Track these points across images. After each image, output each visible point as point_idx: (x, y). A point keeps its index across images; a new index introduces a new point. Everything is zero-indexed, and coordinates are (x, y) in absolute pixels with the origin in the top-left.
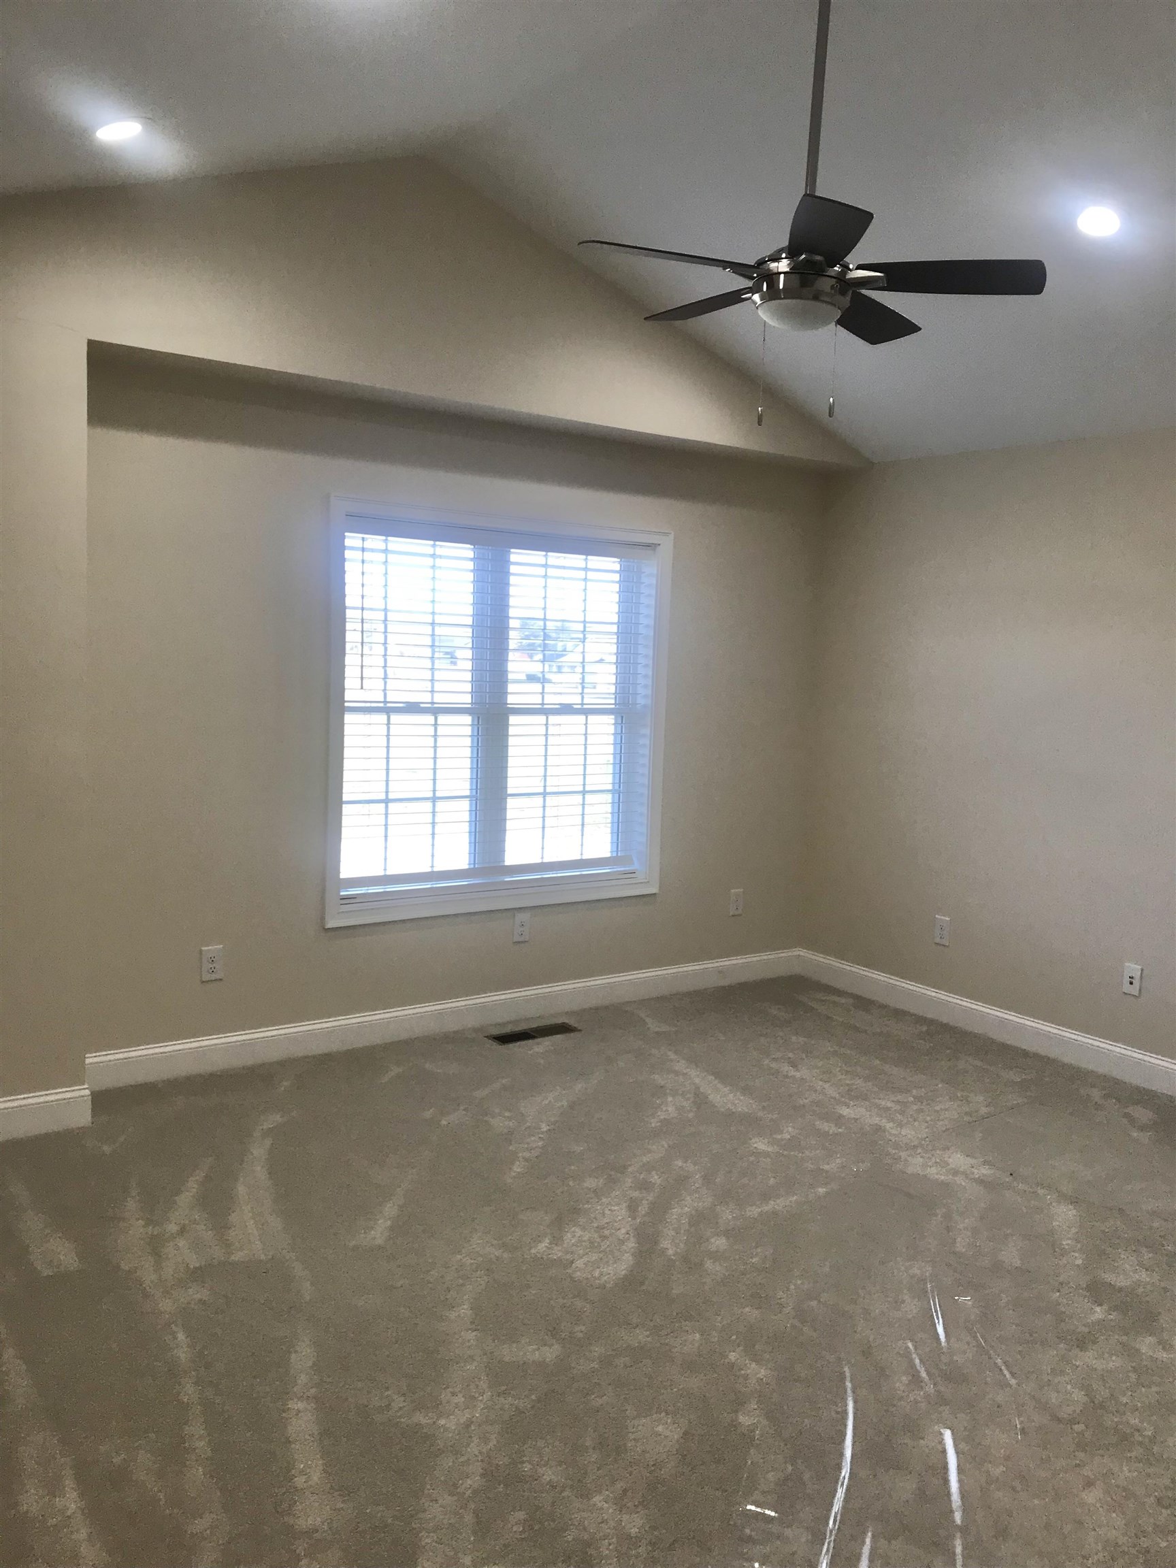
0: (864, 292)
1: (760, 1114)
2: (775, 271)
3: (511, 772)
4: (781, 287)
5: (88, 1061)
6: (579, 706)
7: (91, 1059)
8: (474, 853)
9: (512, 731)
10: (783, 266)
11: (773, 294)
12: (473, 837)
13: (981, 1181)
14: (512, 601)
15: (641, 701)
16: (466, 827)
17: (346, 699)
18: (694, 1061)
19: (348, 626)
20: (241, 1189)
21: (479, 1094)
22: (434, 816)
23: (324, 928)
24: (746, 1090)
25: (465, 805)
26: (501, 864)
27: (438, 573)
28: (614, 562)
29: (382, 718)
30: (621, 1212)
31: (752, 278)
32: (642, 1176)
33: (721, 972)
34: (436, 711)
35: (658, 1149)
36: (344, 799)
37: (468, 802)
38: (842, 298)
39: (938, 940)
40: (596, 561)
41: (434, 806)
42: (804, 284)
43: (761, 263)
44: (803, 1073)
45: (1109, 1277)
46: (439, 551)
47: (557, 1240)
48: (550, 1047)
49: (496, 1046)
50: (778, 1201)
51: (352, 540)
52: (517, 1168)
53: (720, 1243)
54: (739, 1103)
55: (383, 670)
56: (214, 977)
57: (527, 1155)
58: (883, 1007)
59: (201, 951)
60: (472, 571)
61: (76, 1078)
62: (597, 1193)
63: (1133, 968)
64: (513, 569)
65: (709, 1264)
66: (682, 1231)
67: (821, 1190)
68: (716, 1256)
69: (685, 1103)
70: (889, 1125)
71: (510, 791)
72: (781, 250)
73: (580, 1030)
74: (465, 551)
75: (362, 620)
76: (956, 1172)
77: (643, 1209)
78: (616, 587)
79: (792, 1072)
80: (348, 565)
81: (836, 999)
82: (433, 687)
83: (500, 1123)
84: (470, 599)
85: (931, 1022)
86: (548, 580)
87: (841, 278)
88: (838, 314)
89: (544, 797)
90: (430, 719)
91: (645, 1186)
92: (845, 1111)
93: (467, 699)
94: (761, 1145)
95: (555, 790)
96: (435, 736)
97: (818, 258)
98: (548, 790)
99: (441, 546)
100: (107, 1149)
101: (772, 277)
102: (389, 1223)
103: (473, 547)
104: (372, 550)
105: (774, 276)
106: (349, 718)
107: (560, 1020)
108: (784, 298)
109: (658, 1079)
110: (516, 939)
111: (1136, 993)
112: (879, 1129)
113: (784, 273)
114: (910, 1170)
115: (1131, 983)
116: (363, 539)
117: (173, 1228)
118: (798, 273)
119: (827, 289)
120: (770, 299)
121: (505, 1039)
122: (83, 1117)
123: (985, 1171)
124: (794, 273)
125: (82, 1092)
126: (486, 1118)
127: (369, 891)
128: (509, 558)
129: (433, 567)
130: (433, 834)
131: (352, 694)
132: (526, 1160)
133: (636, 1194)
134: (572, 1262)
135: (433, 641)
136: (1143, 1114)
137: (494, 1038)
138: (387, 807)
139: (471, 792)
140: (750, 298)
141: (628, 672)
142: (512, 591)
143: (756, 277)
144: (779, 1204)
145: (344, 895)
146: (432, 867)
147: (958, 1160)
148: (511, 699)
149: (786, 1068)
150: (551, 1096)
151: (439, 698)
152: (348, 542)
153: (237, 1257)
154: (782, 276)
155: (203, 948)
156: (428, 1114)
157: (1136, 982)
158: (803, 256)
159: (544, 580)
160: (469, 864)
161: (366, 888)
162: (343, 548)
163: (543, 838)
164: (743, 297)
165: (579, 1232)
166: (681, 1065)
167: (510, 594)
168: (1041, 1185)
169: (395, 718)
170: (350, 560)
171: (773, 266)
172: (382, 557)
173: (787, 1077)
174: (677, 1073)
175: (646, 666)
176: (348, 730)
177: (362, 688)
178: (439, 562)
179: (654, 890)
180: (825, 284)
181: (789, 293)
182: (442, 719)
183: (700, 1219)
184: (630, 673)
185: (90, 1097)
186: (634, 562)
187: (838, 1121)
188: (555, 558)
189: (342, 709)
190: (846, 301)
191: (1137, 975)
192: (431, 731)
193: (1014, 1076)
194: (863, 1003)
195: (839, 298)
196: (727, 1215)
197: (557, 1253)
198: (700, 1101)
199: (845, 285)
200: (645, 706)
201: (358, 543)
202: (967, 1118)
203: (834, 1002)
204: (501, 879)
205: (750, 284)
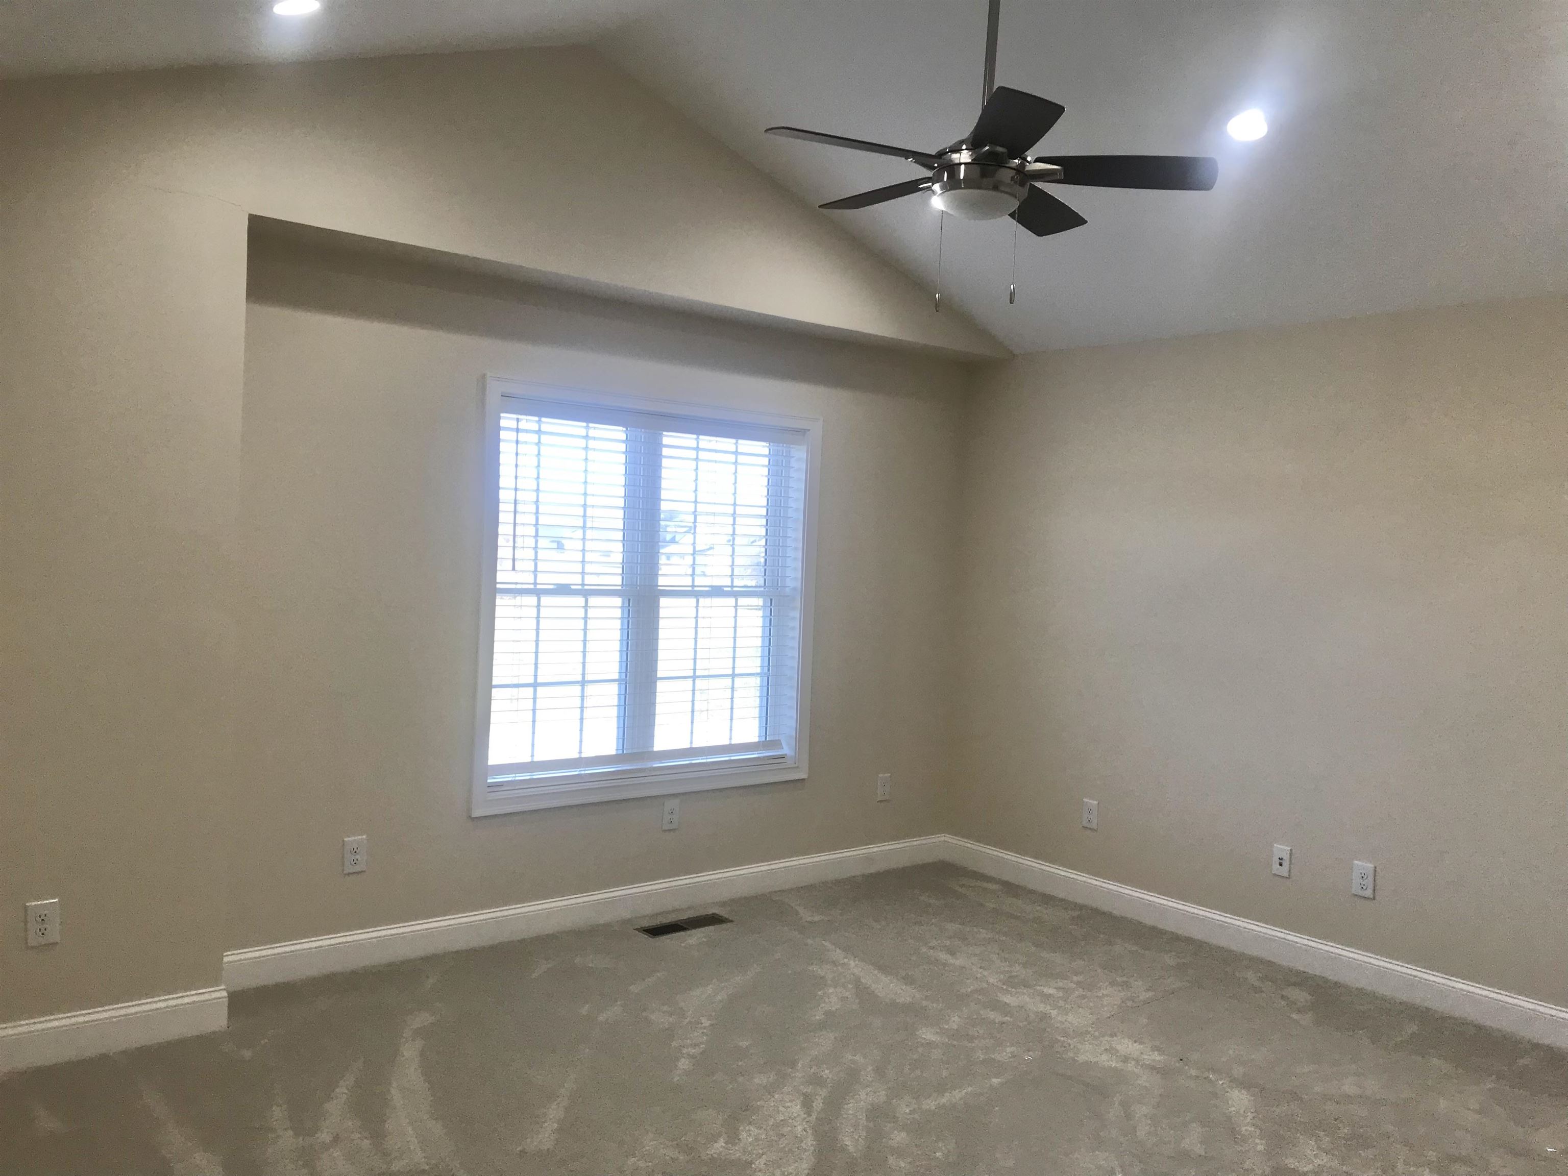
0: (1039, 185)
1: (924, 1003)
2: (957, 161)
3: (661, 655)
4: (962, 177)
5: (226, 959)
6: (729, 589)
7: (230, 957)
8: (622, 738)
9: (662, 613)
10: (965, 157)
11: (953, 184)
12: (622, 722)
13: (1153, 1068)
14: (664, 484)
15: (790, 583)
16: (614, 712)
17: (498, 580)
18: (847, 950)
19: (502, 507)
20: (395, 1094)
21: (635, 989)
22: (583, 700)
23: (470, 817)
24: (908, 980)
25: (614, 689)
26: (650, 749)
27: (591, 455)
28: (764, 446)
29: (533, 600)
30: (796, 1108)
31: (931, 168)
32: (812, 1070)
33: (869, 859)
34: (586, 593)
35: (826, 1041)
36: (494, 683)
37: (617, 685)
38: (1021, 188)
39: (1085, 823)
40: (746, 445)
41: (583, 690)
42: (984, 175)
43: (941, 154)
44: (959, 962)
45: (1291, 1163)
46: (592, 433)
47: (733, 1138)
48: (704, 939)
49: (644, 937)
50: (954, 1093)
51: (507, 420)
52: (684, 1064)
53: (899, 1138)
54: (904, 994)
55: (534, 551)
56: (357, 868)
57: (692, 1051)
58: (1032, 892)
59: (343, 841)
60: (624, 453)
61: (213, 980)
62: (770, 1090)
63: (1281, 849)
64: (665, 451)
65: (891, 1160)
66: (861, 1128)
67: (995, 1081)
68: (899, 1152)
69: (847, 994)
70: (1054, 1013)
71: (659, 675)
72: (962, 142)
73: (732, 921)
74: (618, 433)
75: (515, 500)
76: (1126, 1059)
77: (818, 1104)
78: (765, 471)
79: (951, 960)
80: (503, 447)
81: (985, 885)
82: (583, 568)
83: (660, 1018)
84: (622, 480)
85: (1082, 907)
86: (700, 463)
87: (1020, 170)
88: (1015, 205)
89: (694, 680)
90: (580, 601)
91: (817, 1081)
92: (1007, 999)
93: (618, 580)
94: (927, 1034)
95: (706, 673)
96: (586, 619)
97: (1000, 149)
98: (698, 673)
99: (595, 428)
100: (247, 1054)
101: (953, 168)
102: (556, 1125)
103: (625, 429)
104: (527, 431)
105: (955, 167)
106: (500, 601)
107: (711, 911)
108: (964, 188)
109: (817, 969)
110: (666, 827)
111: (1286, 875)
112: (1044, 1017)
113: (965, 164)
114: (1081, 1058)
115: (1281, 865)
116: (518, 420)
117: (324, 1137)
118: (978, 164)
119: (1008, 180)
120: (950, 190)
121: (656, 931)
122: (219, 1021)
123: (1156, 1056)
124: (976, 164)
125: (219, 994)
126: (644, 1014)
127: (517, 779)
128: (662, 441)
129: (586, 448)
130: (582, 719)
131: (504, 576)
132: (692, 1057)
133: (809, 1089)
134: (751, 1163)
135: (585, 522)
136: (1301, 996)
137: (644, 931)
138: (535, 691)
139: (620, 676)
140: (929, 188)
141: (777, 555)
142: (664, 473)
143: (936, 168)
144: (956, 1096)
145: (491, 783)
146: (580, 752)
147: (1126, 1046)
148: (662, 581)
149: (943, 956)
150: (709, 989)
151: (589, 580)
152: (503, 423)
153: (396, 1166)
154: (963, 167)
155: (345, 839)
156: (585, 1010)
157: (1286, 863)
158: (987, 148)
159: (695, 463)
160: (617, 750)
161: (514, 775)
162: (498, 428)
163: (692, 722)
164: (920, 186)
165: (754, 1131)
166: (838, 955)
167: (662, 476)
168: (1213, 1070)
169: (545, 600)
170: (504, 441)
171: (955, 157)
172: (535, 438)
173: (945, 965)
174: (834, 963)
175: (796, 549)
176: (499, 612)
177: (514, 569)
178: (592, 444)
179: (803, 775)
180: (1005, 175)
181: (969, 183)
182: (593, 601)
183: (877, 1114)
184: (779, 556)
185: (227, 999)
186: (783, 446)
187: (1004, 1009)
188: (707, 441)
189: (493, 591)
190: (1024, 192)
191: (1286, 857)
192: (581, 613)
193: (1169, 960)
194: (1012, 889)
195: (1018, 188)
196: (904, 1108)
197: (736, 1153)
198: (862, 991)
199: (1024, 176)
200: (795, 589)
201: (513, 424)
202: (1129, 1003)
203: (985, 889)
204: (649, 765)
205: (929, 174)
